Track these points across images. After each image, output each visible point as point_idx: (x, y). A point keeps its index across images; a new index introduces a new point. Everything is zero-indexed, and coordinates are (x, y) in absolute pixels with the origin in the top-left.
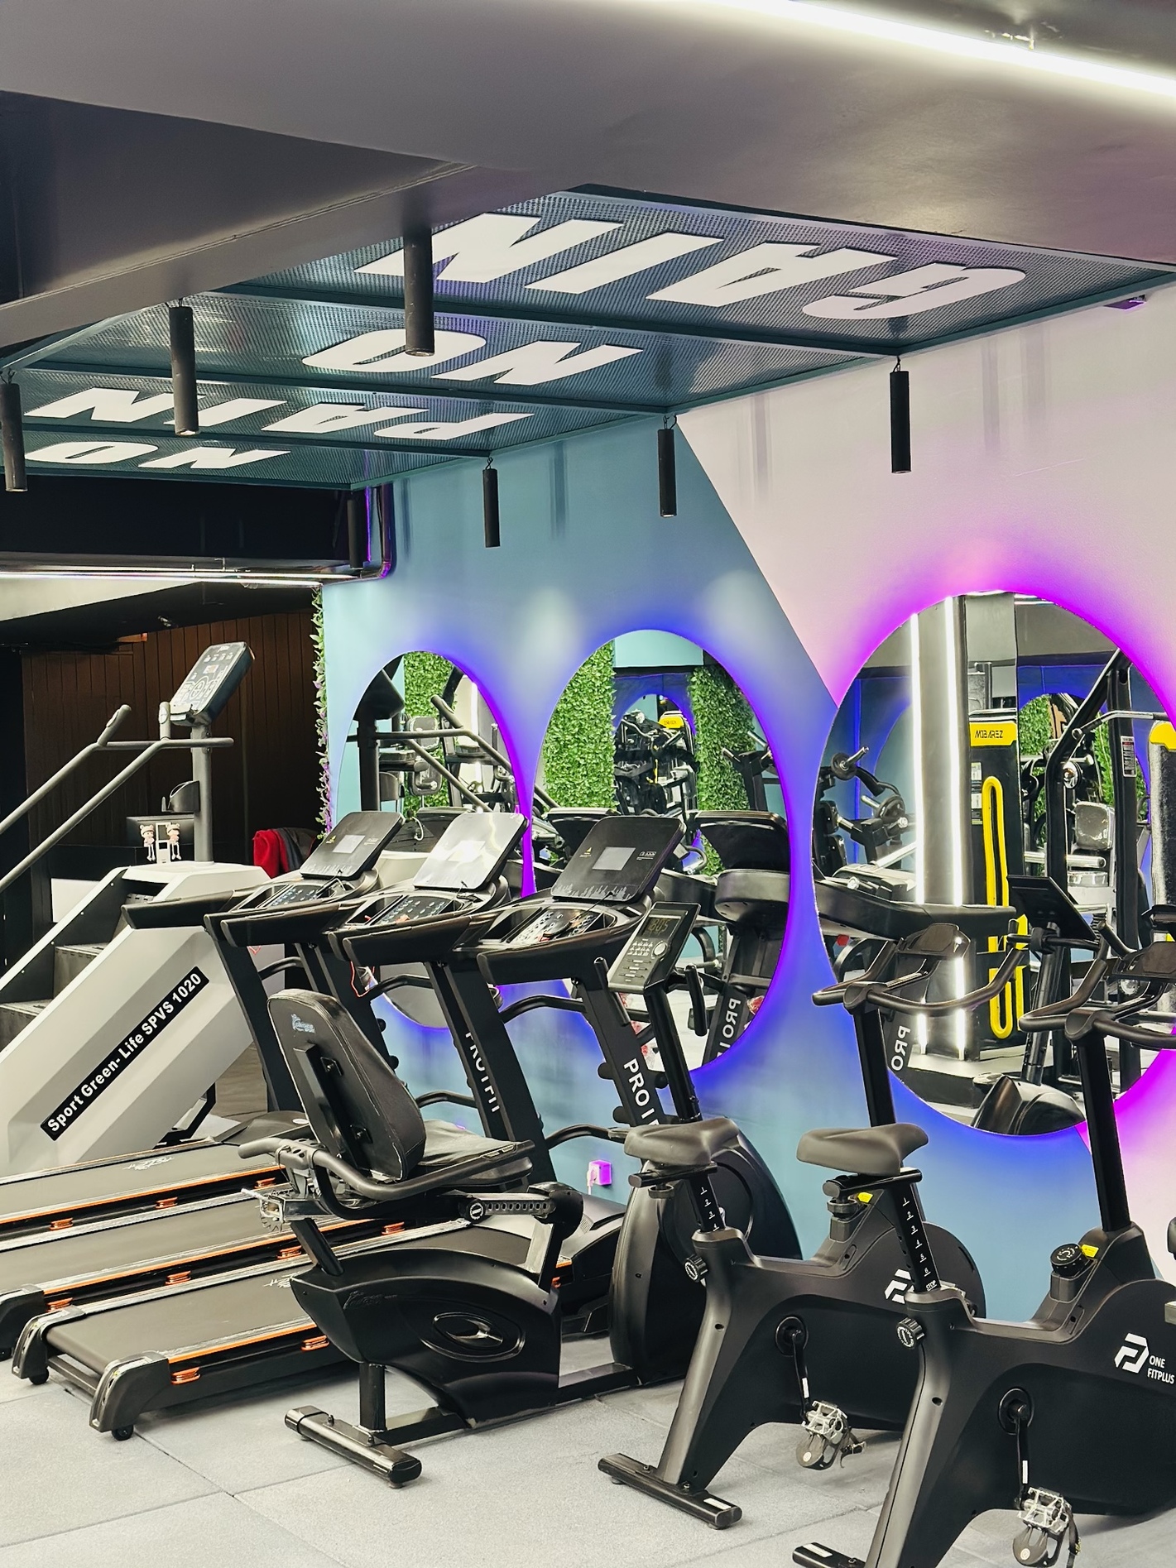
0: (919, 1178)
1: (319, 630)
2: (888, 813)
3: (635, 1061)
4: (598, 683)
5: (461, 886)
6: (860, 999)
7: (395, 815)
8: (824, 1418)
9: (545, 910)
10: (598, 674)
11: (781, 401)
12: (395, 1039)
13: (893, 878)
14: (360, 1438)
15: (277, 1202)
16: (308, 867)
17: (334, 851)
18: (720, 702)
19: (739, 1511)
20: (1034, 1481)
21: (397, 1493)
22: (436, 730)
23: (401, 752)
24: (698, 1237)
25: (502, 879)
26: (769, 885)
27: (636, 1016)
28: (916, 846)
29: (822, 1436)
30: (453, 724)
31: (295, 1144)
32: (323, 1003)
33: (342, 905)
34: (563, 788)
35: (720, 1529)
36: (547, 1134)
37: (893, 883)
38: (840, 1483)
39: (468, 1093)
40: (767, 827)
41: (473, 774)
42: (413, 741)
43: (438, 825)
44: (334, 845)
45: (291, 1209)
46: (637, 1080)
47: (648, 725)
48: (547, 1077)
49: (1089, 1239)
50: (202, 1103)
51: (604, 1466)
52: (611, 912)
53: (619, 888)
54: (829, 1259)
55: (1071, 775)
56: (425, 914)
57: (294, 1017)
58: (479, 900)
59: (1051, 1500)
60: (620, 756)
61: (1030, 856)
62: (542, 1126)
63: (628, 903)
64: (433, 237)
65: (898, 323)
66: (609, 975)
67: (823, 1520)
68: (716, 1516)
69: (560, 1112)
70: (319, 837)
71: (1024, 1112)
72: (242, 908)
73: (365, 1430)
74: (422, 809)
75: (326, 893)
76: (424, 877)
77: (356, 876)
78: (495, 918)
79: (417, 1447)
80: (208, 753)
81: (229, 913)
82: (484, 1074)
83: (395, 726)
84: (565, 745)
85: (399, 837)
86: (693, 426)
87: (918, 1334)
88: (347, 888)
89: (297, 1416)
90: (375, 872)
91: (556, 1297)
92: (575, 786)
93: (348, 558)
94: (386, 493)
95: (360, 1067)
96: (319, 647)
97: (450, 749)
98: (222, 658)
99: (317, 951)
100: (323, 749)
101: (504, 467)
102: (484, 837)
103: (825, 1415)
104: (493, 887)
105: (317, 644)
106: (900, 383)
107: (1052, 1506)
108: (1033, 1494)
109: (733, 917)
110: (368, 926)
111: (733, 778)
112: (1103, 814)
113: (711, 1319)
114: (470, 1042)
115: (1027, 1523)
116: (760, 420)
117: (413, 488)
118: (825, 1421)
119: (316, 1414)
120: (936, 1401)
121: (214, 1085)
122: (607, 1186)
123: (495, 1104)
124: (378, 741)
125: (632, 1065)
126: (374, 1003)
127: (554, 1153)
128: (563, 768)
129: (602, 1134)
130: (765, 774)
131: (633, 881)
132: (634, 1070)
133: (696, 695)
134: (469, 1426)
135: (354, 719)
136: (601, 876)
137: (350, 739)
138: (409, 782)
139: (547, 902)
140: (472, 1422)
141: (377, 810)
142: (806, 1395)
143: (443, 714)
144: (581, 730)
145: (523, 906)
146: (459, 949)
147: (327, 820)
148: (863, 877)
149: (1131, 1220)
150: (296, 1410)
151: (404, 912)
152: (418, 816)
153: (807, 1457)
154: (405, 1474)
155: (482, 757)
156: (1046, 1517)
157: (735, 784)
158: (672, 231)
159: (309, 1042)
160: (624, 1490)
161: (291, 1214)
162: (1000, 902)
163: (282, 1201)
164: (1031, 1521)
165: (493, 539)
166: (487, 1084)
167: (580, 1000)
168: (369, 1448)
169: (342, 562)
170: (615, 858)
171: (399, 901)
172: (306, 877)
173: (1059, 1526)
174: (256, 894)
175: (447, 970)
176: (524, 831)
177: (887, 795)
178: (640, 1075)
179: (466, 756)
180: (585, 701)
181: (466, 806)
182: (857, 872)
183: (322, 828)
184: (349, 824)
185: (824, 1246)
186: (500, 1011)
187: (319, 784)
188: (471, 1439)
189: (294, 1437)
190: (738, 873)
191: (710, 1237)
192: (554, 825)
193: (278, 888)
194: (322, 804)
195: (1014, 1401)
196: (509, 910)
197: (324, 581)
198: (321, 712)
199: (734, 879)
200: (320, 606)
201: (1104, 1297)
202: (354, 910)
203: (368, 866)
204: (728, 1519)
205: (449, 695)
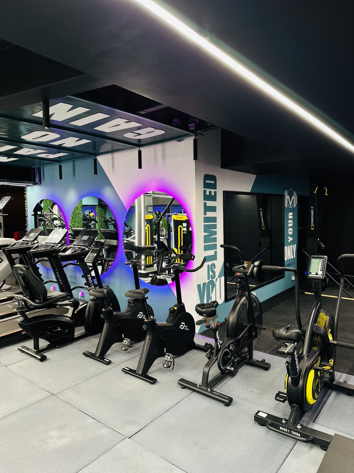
0: (148, 298)
1: (26, 195)
2: (130, 230)
3: (89, 275)
4: (79, 207)
5: (55, 243)
6: (134, 264)
7: (41, 229)
8: (126, 341)
9: (72, 247)
10: (79, 206)
11: (117, 155)
12: (41, 271)
13: (132, 240)
14: (34, 352)
15: (15, 308)
16: (23, 239)
17: (29, 236)
18: (101, 211)
19: (111, 361)
20: (166, 352)
21: (41, 363)
22: (49, 214)
23: (43, 218)
24: (103, 310)
25: (63, 241)
26: (114, 242)
27: (90, 266)
28: (136, 235)
29: (126, 345)
30: (53, 213)
31: (19, 296)
32: (25, 267)
33: (30, 246)
34: (73, 225)
35: (107, 365)
36: (72, 288)
37: (132, 241)
38: (129, 352)
39: (56, 281)
40: (114, 232)
41: (56, 222)
42: (45, 216)
43: (50, 231)
44: (29, 235)
45: (18, 309)
46: (90, 278)
47: (87, 215)
48: (71, 277)
49: (175, 306)
50: (3, 283)
51: (84, 354)
52: (85, 248)
53: (86, 243)
54: (127, 311)
55: (161, 224)
56: (47, 248)
57: (19, 270)
58: (58, 245)
59: (170, 355)
60: (83, 220)
61: (154, 237)
62: (70, 286)
63: (88, 246)
64: (50, 108)
65: (139, 140)
66: (85, 260)
67: (126, 361)
68: (106, 363)
69: (74, 283)
70: (26, 233)
71: (158, 281)
72: (10, 246)
73: (35, 350)
74: (47, 228)
75: (27, 244)
76: (47, 241)
77: (34, 241)
78: (61, 249)
79: (44, 353)
80: (3, 217)
81: (7, 247)
82: (59, 278)
83: (41, 213)
84: (74, 218)
85: (42, 233)
86: (100, 159)
87: (147, 327)
88: (32, 243)
89: (20, 348)
90: (37, 240)
91: (74, 321)
92: (75, 225)
93: (32, 181)
94: (39, 169)
95: (33, 280)
96: (26, 198)
97: (52, 218)
98: (6, 199)
99: (25, 255)
100: (27, 217)
101: (64, 166)
102: (59, 233)
103: (127, 341)
104: (61, 243)
105: (26, 197)
106: (140, 152)
107: (170, 356)
108: (167, 354)
109: (106, 248)
110: (36, 250)
111: (103, 224)
112: (163, 229)
113: (105, 325)
114: (56, 272)
115: (165, 360)
116: (113, 158)
117: (45, 168)
118: (127, 342)
119: (24, 347)
120: (150, 339)
121: (5, 280)
122: (83, 296)
123: (61, 283)
124: (38, 216)
125: (89, 276)
126: (37, 264)
127: (73, 291)
128: (73, 222)
129: (83, 288)
130: (109, 223)
131: (89, 242)
132: (89, 277)
133: (97, 210)
134: (56, 347)
135: (33, 211)
136: (82, 241)
137: (32, 215)
138: (44, 223)
139: (72, 246)
140: (57, 346)
141: (37, 228)
142: (123, 337)
143: (51, 211)
144: (76, 215)
145: (67, 246)
146: (54, 255)
147: (28, 230)
148: (127, 240)
149: (182, 302)
150: (20, 347)
151: (43, 247)
152: (46, 229)
153: (123, 349)
154: (43, 359)
155: (58, 219)
156: (169, 359)
157: (104, 225)
158: (101, 113)
159: (22, 275)
160: (88, 358)
161: (18, 310)
162: (149, 245)
163: (16, 307)
164: (166, 360)
165: (61, 178)
166: (60, 279)
167: (78, 263)
168: (36, 354)
169: (30, 182)
170: (85, 238)
171: (42, 245)
172: (23, 241)
173: (172, 360)
174: (13, 244)
175: (52, 259)
176: (67, 232)
177: (129, 227)
178: (90, 277)
179: (56, 219)
180: (77, 210)
181: (55, 228)
182: (126, 240)
183: (27, 231)
184: (32, 231)
185: (127, 308)
186: (62, 266)
187: (26, 223)
188: (57, 349)
189: (20, 352)
190: (108, 240)
191: (105, 310)
192: (73, 231)
193: (17, 243)
194: (27, 227)
195: (163, 337)
196: (64, 247)
197: (27, 185)
198: (26, 210)
199: (108, 241)
200: (26, 190)
201: (178, 316)
202: (33, 247)
203: (36, 239)
204: (109, 363)
205: (52, 208)
